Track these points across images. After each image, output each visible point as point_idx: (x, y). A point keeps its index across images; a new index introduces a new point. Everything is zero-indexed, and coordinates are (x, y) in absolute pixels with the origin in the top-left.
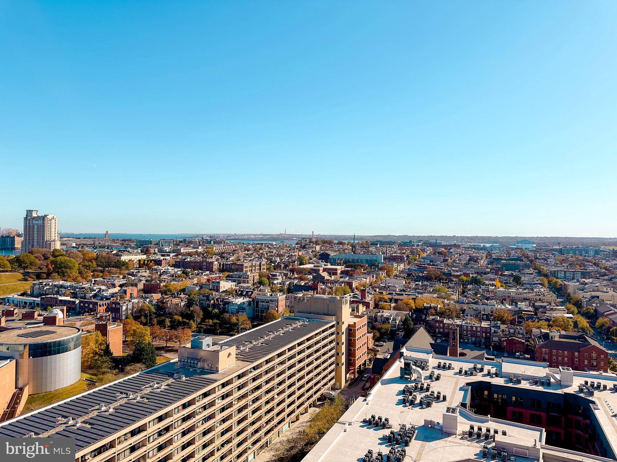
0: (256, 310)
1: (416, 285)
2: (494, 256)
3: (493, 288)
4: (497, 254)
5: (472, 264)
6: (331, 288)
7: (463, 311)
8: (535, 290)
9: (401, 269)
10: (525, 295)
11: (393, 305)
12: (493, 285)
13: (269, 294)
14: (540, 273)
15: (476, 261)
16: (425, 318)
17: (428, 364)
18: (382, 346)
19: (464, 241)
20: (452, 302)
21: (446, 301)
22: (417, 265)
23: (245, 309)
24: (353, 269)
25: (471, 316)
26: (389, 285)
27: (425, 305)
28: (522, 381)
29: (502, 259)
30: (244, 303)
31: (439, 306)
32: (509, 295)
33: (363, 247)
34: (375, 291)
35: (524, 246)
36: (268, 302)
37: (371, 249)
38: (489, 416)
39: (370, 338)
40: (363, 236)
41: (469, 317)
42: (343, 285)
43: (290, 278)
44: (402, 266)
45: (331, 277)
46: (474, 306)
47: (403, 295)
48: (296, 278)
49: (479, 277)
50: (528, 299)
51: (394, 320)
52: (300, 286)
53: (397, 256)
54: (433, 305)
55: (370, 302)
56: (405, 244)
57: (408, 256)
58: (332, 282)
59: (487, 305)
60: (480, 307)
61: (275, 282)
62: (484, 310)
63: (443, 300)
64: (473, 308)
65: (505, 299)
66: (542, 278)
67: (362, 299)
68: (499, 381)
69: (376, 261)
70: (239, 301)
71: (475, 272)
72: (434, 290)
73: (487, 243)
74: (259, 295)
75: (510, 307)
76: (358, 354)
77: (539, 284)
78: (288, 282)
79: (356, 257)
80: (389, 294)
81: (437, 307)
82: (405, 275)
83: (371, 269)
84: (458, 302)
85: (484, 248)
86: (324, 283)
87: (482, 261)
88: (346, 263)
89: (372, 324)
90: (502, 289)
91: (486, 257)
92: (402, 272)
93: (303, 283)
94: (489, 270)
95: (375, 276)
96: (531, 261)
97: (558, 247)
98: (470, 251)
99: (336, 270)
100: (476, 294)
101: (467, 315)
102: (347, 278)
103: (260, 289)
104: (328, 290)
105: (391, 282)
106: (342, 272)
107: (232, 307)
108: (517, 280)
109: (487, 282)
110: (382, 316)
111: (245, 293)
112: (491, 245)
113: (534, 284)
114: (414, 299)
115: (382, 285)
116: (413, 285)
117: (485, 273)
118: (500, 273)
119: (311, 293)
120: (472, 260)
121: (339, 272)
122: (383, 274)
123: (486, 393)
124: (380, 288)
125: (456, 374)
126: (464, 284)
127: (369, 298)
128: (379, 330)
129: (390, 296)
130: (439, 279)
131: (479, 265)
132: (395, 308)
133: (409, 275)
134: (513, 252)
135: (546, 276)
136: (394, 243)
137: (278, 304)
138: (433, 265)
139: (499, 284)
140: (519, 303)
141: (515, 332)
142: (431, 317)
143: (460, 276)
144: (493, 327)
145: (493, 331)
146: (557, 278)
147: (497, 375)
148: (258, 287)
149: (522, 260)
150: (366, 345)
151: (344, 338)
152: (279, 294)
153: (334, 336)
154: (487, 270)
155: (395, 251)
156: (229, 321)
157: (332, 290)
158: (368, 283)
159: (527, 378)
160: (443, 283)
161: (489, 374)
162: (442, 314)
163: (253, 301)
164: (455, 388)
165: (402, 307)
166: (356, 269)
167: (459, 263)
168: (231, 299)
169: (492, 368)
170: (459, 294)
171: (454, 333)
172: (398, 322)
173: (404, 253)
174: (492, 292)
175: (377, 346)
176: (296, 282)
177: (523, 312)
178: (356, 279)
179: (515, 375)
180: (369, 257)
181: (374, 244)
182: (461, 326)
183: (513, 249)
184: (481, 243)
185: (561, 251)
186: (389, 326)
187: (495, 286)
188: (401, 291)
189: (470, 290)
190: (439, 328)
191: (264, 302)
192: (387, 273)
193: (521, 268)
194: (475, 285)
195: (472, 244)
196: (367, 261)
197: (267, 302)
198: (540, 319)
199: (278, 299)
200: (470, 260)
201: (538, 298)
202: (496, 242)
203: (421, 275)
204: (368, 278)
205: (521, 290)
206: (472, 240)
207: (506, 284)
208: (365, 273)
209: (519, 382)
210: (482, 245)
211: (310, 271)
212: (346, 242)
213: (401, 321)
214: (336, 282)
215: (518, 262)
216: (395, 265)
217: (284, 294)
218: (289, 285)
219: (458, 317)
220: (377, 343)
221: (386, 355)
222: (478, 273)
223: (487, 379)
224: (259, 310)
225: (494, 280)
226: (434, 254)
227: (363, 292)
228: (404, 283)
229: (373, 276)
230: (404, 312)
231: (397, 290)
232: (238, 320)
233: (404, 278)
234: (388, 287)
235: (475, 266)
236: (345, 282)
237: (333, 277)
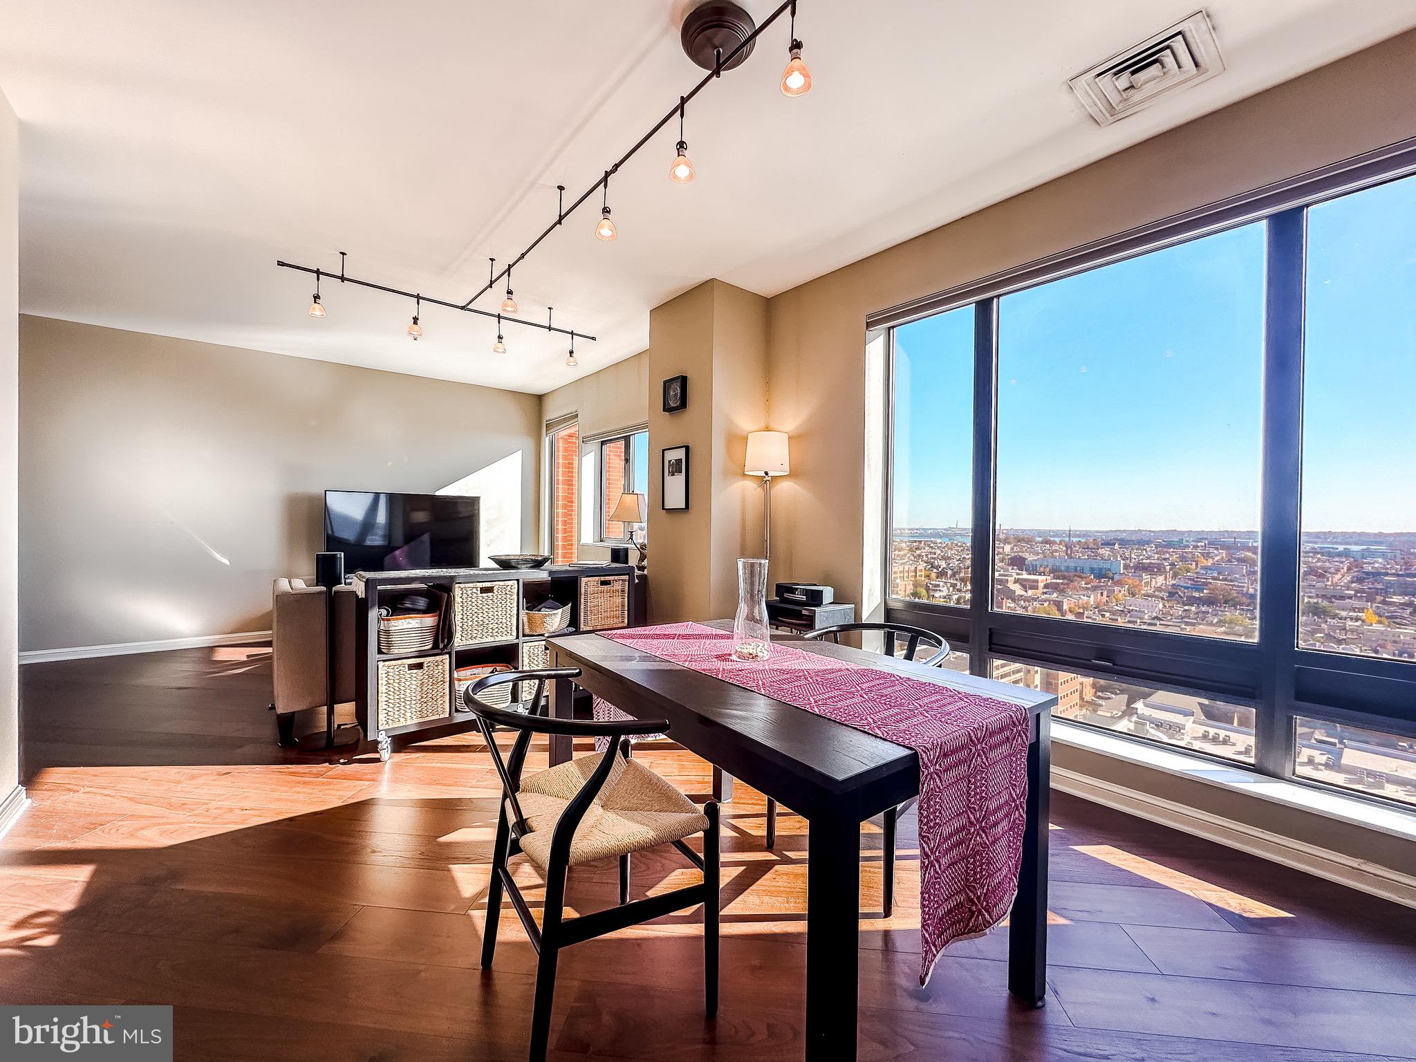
1: (1185, 610)
2: (1368, 568)
3: (1358, 624)
4: (1376, 565)
5: (1311, 581)
6: (1025, 608)
9: (1159, 585)
12: (1358, 619)
15: (1323, 576)
17: (1182, 731)
18: (1109, 698)
22: (1193, 580)
24: (1066, 581)
26: (1131, 608)
28: (1388, 785)
29: (1387, 574)
32: (1395, 639)
33: (1088, 548)
37: (1101, 551)
39: (1088, 685)
40: (1090, 531)
42: (1046, 604)
43: (960, 590)
44: (1160, 580)
45: (1026, 592)
47: (1155, 624)
49: (1325, 603)
53: (1151, 563)
56: (1169, 545)
57: (1172, 564)
58: (1027, 600)
61: (937, 595)
65: (1382, 646)
69: (1109, 570)
71: (1317, 595)
72: (1220, 621)
73: (1355, 544)
78: (957, 596)
79: (1072, 564)
82: (1163, 594)
83: (1099, 582)
85: (1344, 553)
86: (1014, 600)
87: (1338, 576)
88: (1055, 571)
90: (1378, 627)
91: (1349, 569)
92: (1159, 589)
94: (1353, 592)
95: (1105, 593)
98: (1309, 557)
99: (1037, 581)
102: (1055, 595)
105: (1135, 603)
106: (1046, 586)
109: (1343, 613)
112: (1363, 547)
115: (1117, 608)
116: (1179, 610)
117: (1342, 598)
118: (1379, 598)
120: (1313, 573)
121: (1041, 585)
122: (1121, 591)
124: (1113, 613)
130: (1233, 603)
131: (1329, 583)
133: (1171, 595)
136: (1148, 543)
138: (1225, 580)
139: (1373, 619)
147: (1328, 766)
150: (1077, 694)
153: (1022, 674)
154: (1347, 592)
155: (1150, 555)
158: (1092, 603)
160: (1242, 610)
166: (1072, 582)
169: (1321, 754)
173: (1165, 559)
174: (1353, 630)
175: (1099, 697)
178: (1071, 597)
179: (1371, 773)
180: (1097, 564)
181: (1109, 543)
184: (1339, 544)
187: (1363, 621)
188: (1153, 619)
192: (1129, 590)
194: (1313, 617)
195: (1317, 546)
196: (1092, 570)
200: (1307, 574)
202: (1376, 543)
203: (1196, 595)
204: (1092, 596)
207: (1392, 619)
208: (1087, 589)
210: (1340, 547)
212: (1057, 540)
214: (1035, 600)
216: (1146, 578)
220: (1100, 694)
221: (1114, 713)
222: (1324, 597)
225: (1362, 610)
226: (1229, 561)
228: (1161, 606)
229: (1102, 593)
231: (1146, 617)
233: (1163, 599)
234: (1129, 612)
235: (1320, 585)
236: (1049, 601)
237: (1030, 593)
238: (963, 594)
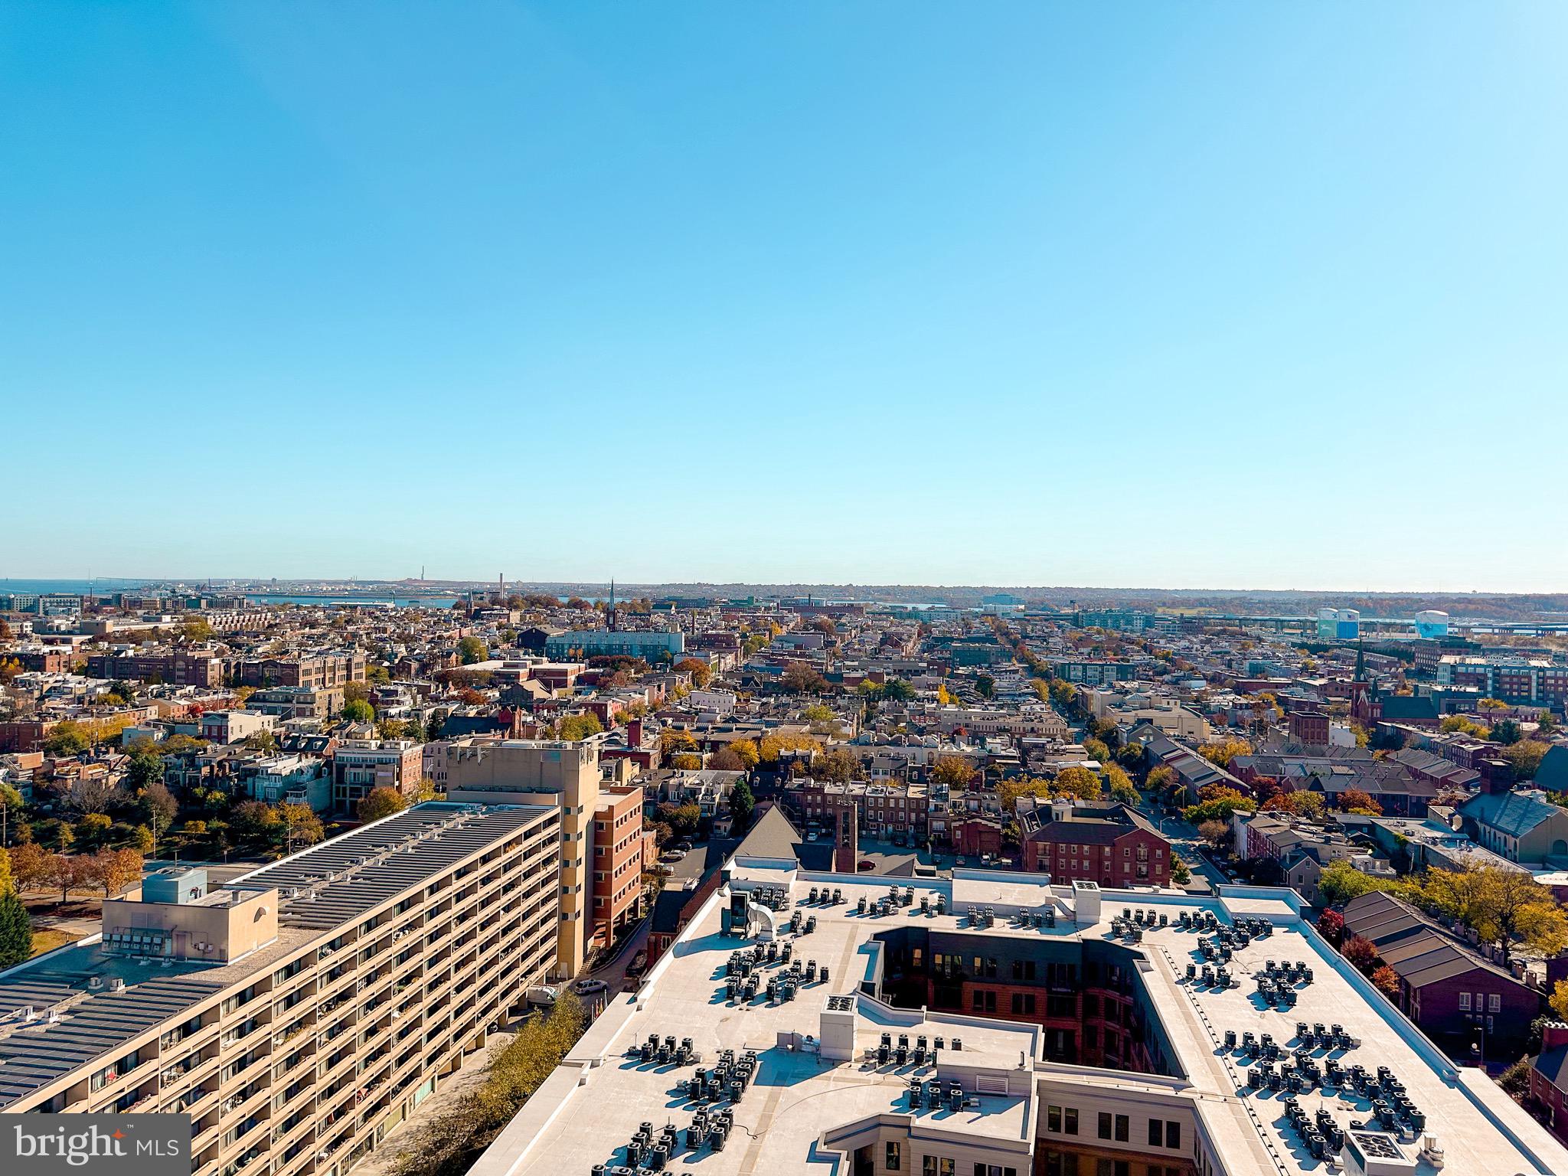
0: (338, 789)
1: (763, 704)
2: (936, 633)
3: (934, 705)
4: (942, 628)
5: (887, 652)
6: (550, 721)
7: (868, 763)
8: (1023, 709)
9: (729, 666)
10: (1001, 720)
11: (707, 756)
12: (933, 699)
13: (374, 745)
14: (1033, 670)
15: (896, 644)
16: (783, 784)
17: (786, 895)
18: (679, 859)
19: (870, 597)
20: (843, 742)
21: (830, 741)
22: (765, 657)
23: (305, 788)
24: (608, 669)
25: (885, 773)
26: (699, 707)
27: (783, 752)
28: (996, 921)
29: (952, 639)
30: (300, 771)
31: (814, 754)
32: (968, 721)
33: (635, 614)
34: (664, 723)
35: (1001, 608)
36: (373, 767)
37: (654, 618)
38: (924, 1008)
39: (650, 844)
40: (636, 587)
41: (880, 776)
42: (582, 711)
43: (436, 699)
44: (729, 661)
45: (550, 692)
46: (892, 751)
47: (731, 730)
48: (453, 698)
49: (903, 681)
50: (1005, 731)
51: (710, 793)
52: (466, 718)
53: (718, 635)
54: (800, 751)
55: (652, 752)
56: (737, 606)
57: (744, 636)
58: (554, 706)
59: (920, 746)
60: (905, 751)
61: (393, 711)
62: (914, 758)
63: (822, 738)
64: (889, 756)
65: (958, 732)
66: (1037, 680)
67: (630, 746)
68: (945, 924)
69: (667, 648)
70: (288, 765)
71: (895, 671)
72: (802, 715)
73: (922, 602)
74: (346, 746)
75: (969, 750)
76: (618, 885)
77: (1031, 694)
78: (430, 711)
79: (616, 639)
80: (699, 729)
81: (809, 756)
82: (736, 682)
83: (654, 668)
84: (856, 742)
85: (914, 614)
86: (530, 710)
87: (911, 644)
88: (592, 656)
89: (656, 809)
90: (951, 708)
91: (919, 635)
92: (730, 674)
93: (472, 712)
94: (925, 665)
95: (663, 686)
96: (1015, 643)
97: (1068, 611)
98: (883, 620)
99: (565, 673)
100: (896, 722)
101: (877, 773)
102: (594, 694)
103: (347, 730)
104: (541, 726)
105: (704, 698)
106: (580, 680)
107: (266, 784)
108: (985, 687)
109: (920, 693)
110: (681, 784)
111: (303, 745)
112: (930, 606)
113: (1020, 695)
114: (757, 740)
115: (682, 709)
116: (755, 706)
117: (918, 672)
118: (948, 670)
119: (493, 737)
120: (889, 642)
121: (572, 678)
122: (683, 681)
123: (918, 953)
124: (677, 717)
125: (851, 914)
126: (871, 699)
127: (648, 744)
128: (672, 821)
129: (700, 736)
130: (814, 689)
131: (904, 654)
132: (712, 765)
133: (746, 681)
134: (976, 623)
135: (1045, 676)
136: (711, 603)
137: (401, 770)
138: (802, 655)
139: (945, 697)
140: (988, 740)
141: (979, 807)
142: (796, 781)
143: (861, 679)
144: (933, 797)
145: (932, 807)
146: (1069, 680)
147: (941, 909)
148: (342, 727)
149: (994, 641)
150: (639, 861)
151: (581, 849)
152: (403, 743)
153: (558, 844)
154: (920, 664)
155: (713, 622)
156: (257, 821)
157: (553, 725)
158: (647, 704)
159: (1005, 912)
160: (824, 697)
161: (924, 908)
162: (820, 772)
163: (328, 764)
164: (848, 949)
165: (728, 761)
166: (617, 670)
167: (860, 650)
168: (263, 762)
169: (931, 893)
170: (858, 724)
171: (846, 815)
172: (717, 797)
173: (734, 628)
174: (931, 714)
175: (666, 860)
176: (452, 708)
177: (998, 761)
178: (617, 696)
179: (981, 908)
180: (649, 639)
181: (662, 605)
182: (862, 799)
183: (976, 616)
184: (908, 602)
185: (1076, 620)
186: (697, 809)
187: (938, 701)
188: (727, 721)
189: (882, 713)
190: (813, 805)
191: (361, 767)
192: (693, 679)
193: (993, 659)
194: (894, 701)
195: (888, 605)
196: (644, 649)
197: (368, 767)
198: (1032, 776)
199: (401, 758)
200: (883, 642)
201: (1029, 726)
202: (940, 600)
203: (773, 679)
204: (647, 691)
205: (992, 709)
206: (889, 594)
207: (960, 696)
208: (639, 680)
209: (988, 923)
210: (910, 606)
211: (493, 680)
212: (591, 601)
213: (726, 794)
214: (564, 705)
215: (988, 645)
216: (714, 657)
217: (418, 741)
218: (434, 717)
219: (856, 778)
220: (666, 854)
221: (688, 882)
222: (900, 672)
223: (920, 921)
224: (344, 789)
225: (935, 687)
226: (807, 629)
227: (633, 728)
228: (735, 700)
229: (659, 688)
230: (733, 773)
231: (718, 718)
232: (283, 818)
233: (735, 689)
234: (697, 714)
235: (895, 657)
236: (586, 705)
237: (555, 694)
238: (444, 706)
